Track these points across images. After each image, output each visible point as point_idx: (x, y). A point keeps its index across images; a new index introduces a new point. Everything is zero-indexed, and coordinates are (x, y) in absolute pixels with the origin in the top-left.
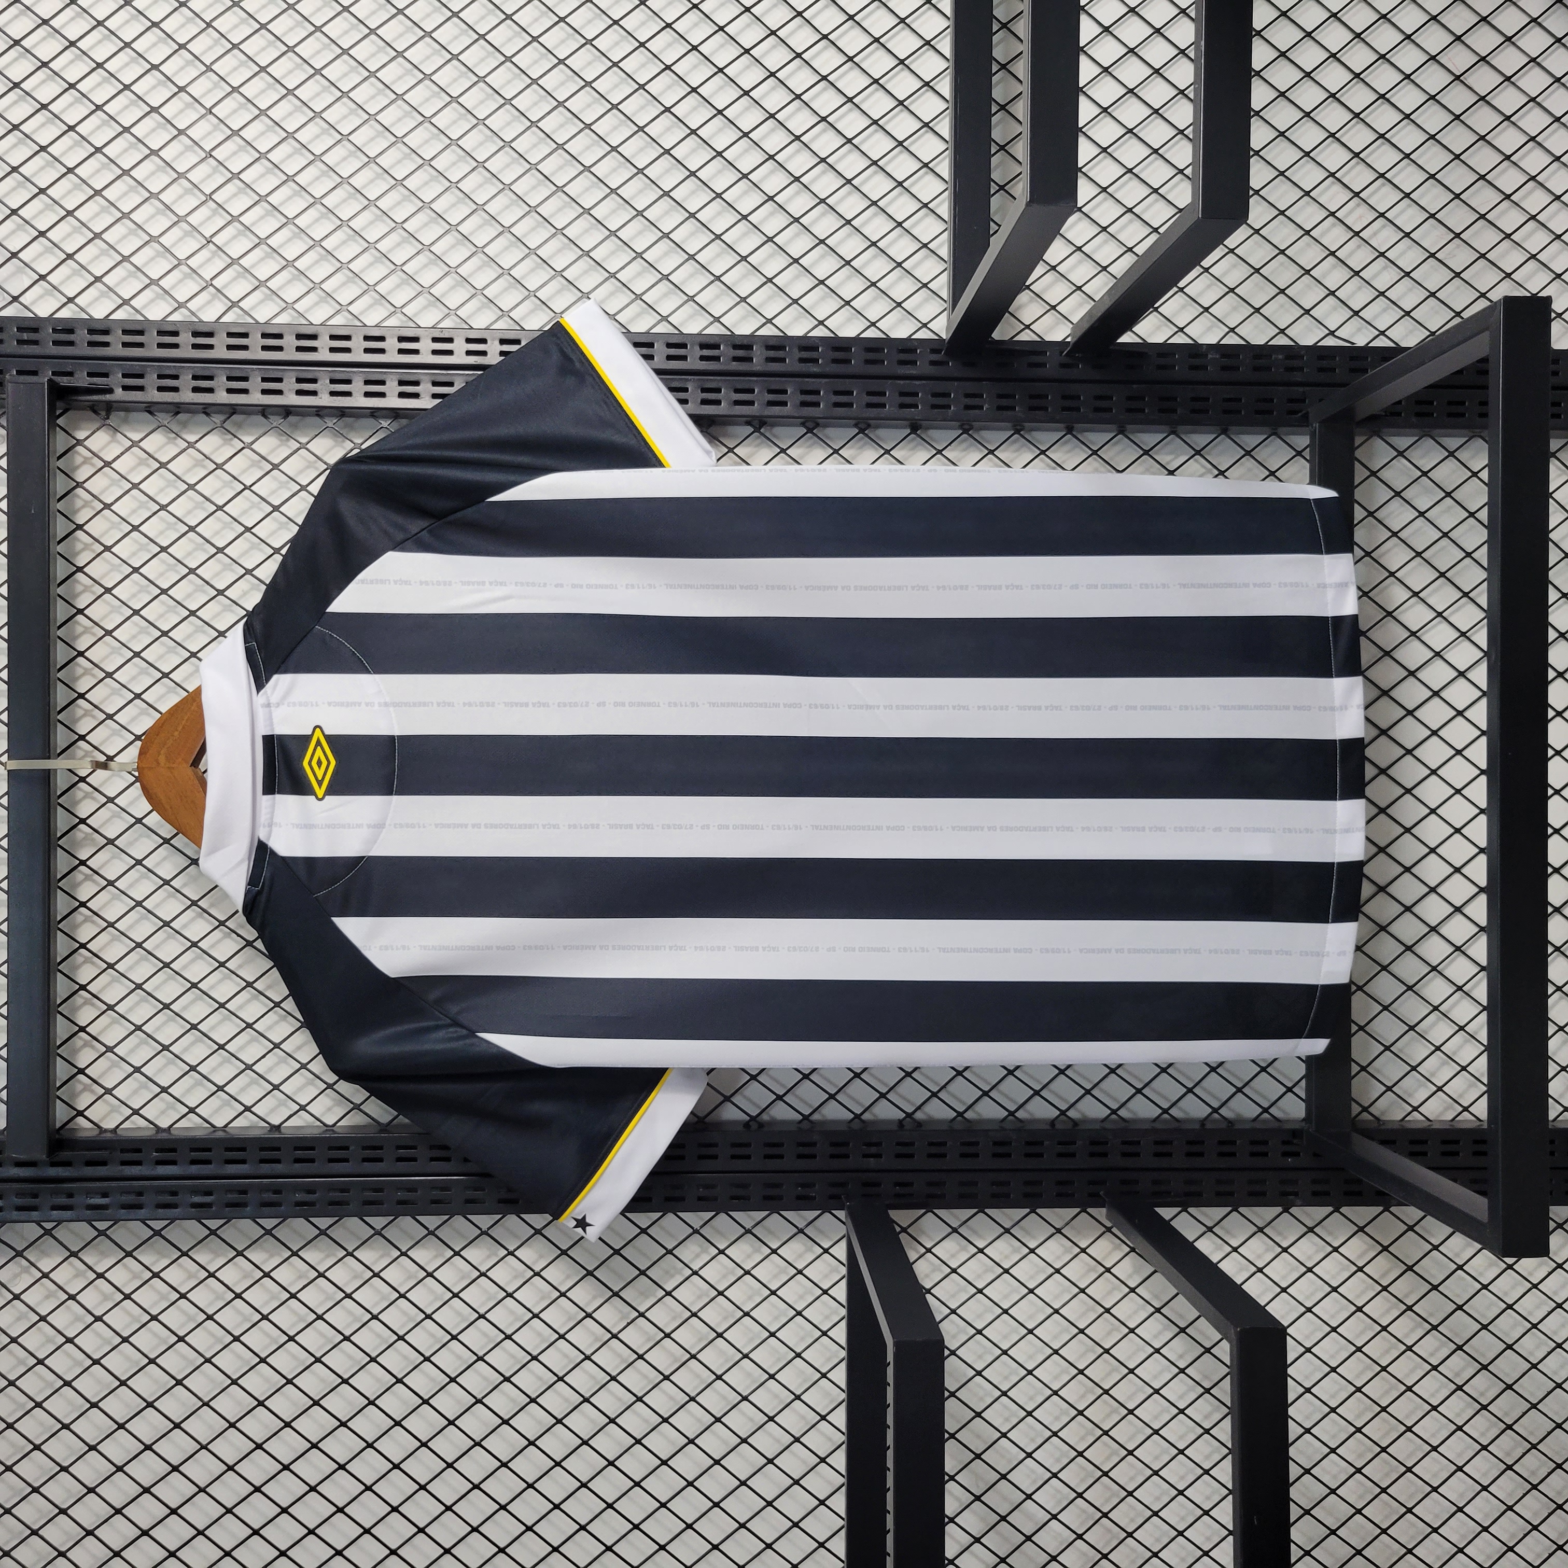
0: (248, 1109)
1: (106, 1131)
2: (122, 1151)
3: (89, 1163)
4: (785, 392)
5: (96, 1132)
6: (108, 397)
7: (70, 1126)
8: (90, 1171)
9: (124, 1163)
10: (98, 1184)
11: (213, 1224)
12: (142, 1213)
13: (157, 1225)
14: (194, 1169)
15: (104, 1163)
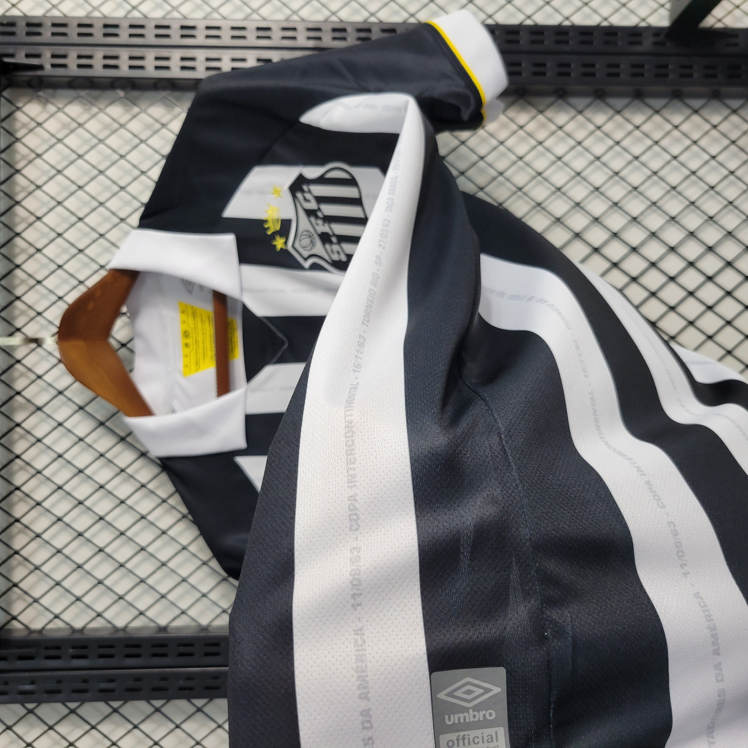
0: (141, 613)
1: (34, 631)
2: (47, 648)
3: (21, 658)
4: (545, 65)
5: (26, 633)
6: (39, 73)
7: (8, 627)
8: (20, 664)
9: (47, 658)
10: (27, 674)
11: (116, 704)
12: (61, 696)
13: (73, 705)
14: (101, 662)
15: (31, 658)
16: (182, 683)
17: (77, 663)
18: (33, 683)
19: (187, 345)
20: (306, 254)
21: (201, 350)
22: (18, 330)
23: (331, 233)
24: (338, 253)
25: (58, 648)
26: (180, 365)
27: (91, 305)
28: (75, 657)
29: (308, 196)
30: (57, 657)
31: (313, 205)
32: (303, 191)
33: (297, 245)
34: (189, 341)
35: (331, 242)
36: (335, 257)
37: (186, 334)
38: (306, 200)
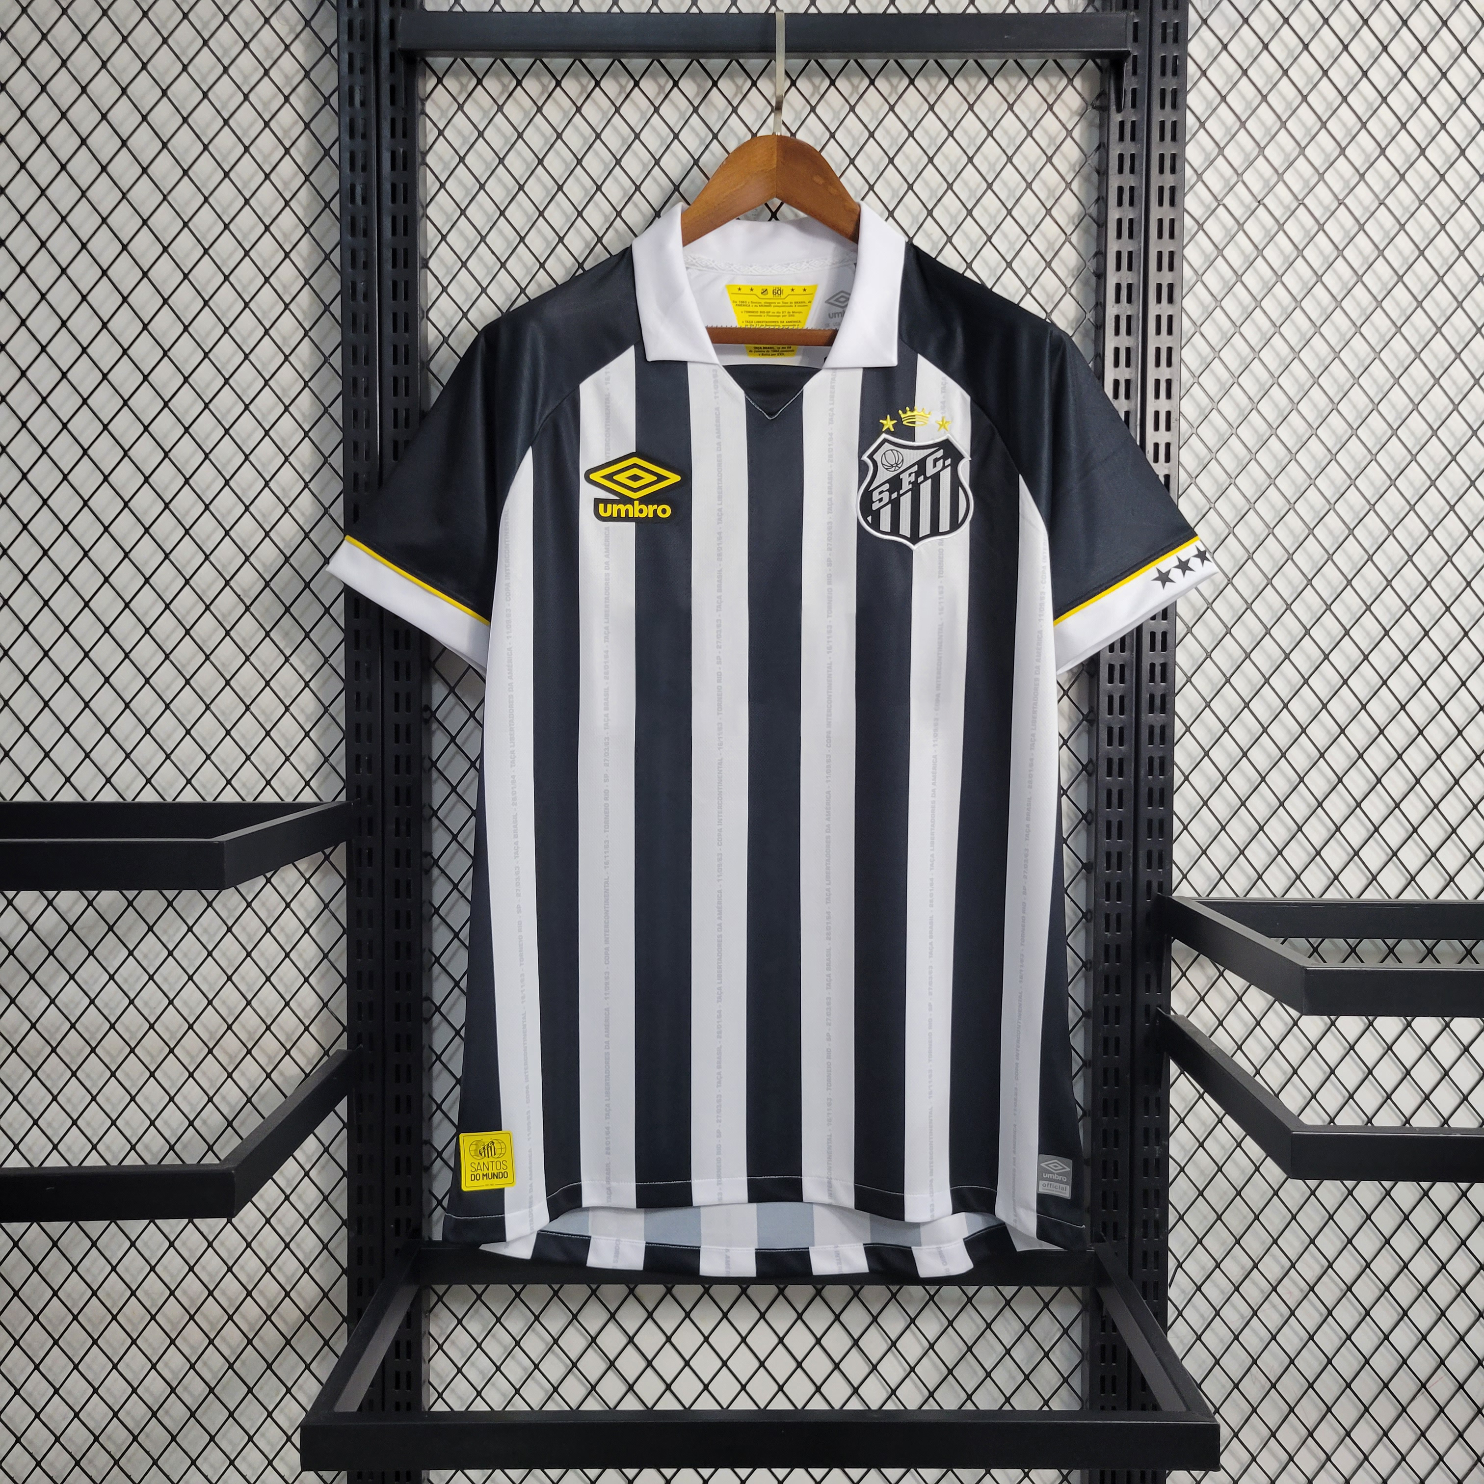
0: (444, 238)
1: (423, 105)
2: (404, 120)
3: (393, 88)
4: (1121, 744)
5: (422, 95)
6: (1113, 108)
7: (428, 71)
8: (385, 89)
9: (393, 121)
10: (373, 97)
11: (335, 205)
12: (346, 138)
13: (335, 152)
14: (387, 187)
15: (393, 102)
16: (361, 285)
17: (386, 157)
18: (363, 104)
19: (765, 292)
20: (877, 457)
21: (759, 309)
22: (793, 83)
23: (901, 492)
24: (881, 500)
25: (405, 135)
26: (740, 282)
27: (819, 180)
28: (393, 155)
29: (940, 464)
30: (393, 135)
31: (930, 471)
32: (944, 458)
33: (887, 446)
34: (770, 294)
35: (891, 491)
36: (876, 496)
37: (778, 292)
38: (936, 461)
